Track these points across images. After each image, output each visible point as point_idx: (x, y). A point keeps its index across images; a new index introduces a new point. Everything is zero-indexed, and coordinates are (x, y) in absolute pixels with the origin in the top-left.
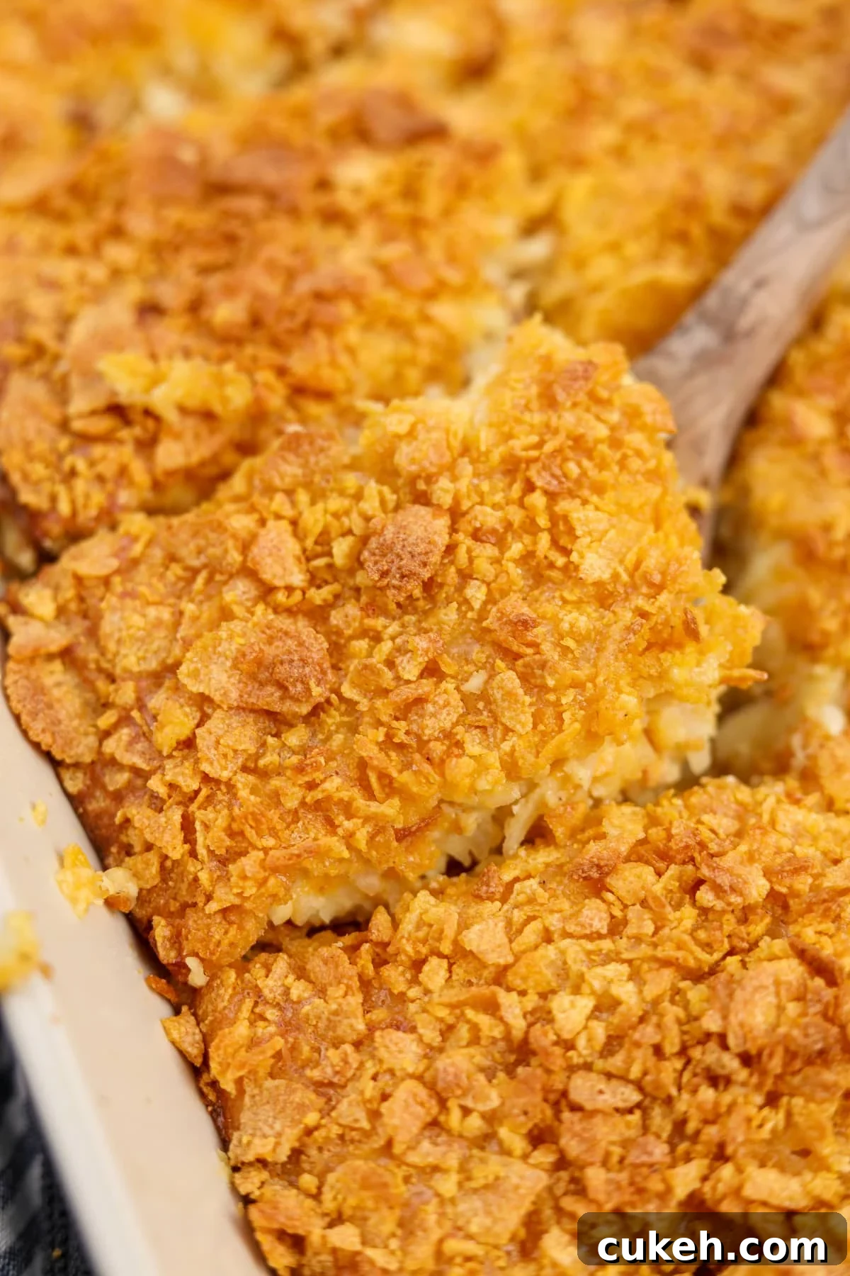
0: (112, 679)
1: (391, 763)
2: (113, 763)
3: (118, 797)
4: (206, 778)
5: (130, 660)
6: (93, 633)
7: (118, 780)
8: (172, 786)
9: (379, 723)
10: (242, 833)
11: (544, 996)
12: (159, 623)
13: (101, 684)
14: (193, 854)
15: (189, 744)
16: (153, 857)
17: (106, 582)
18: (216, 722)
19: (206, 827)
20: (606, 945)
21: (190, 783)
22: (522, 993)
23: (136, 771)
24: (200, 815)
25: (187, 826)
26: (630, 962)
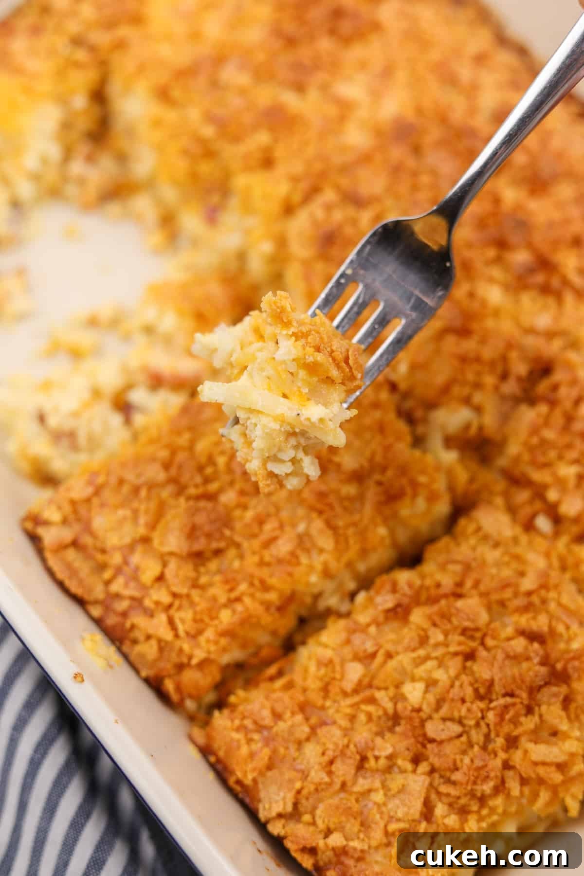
0: (103, 551)
1: (264, 573)
2: (118, 596)
3: (124, 615)
4: (175, 595)
5: (113, 540)
6: (88, 528)
7: (123, 605)
8: (157, 603)
9: (254, 553)
10: (202, 621)
11: (398, 686)
12: (125, 518)
13: (100, 557)
14: (177, 636)
15: (160, 578)
16: (153, 643)
17: (88, 501)
18: (173, 565)
19: (183, 621)
20: (422, 652)
21: (166, 599)
22: (386, 689)
23: (133, 598)
24: (177, 616)
25: (171, 622)
26: (436, 658)
